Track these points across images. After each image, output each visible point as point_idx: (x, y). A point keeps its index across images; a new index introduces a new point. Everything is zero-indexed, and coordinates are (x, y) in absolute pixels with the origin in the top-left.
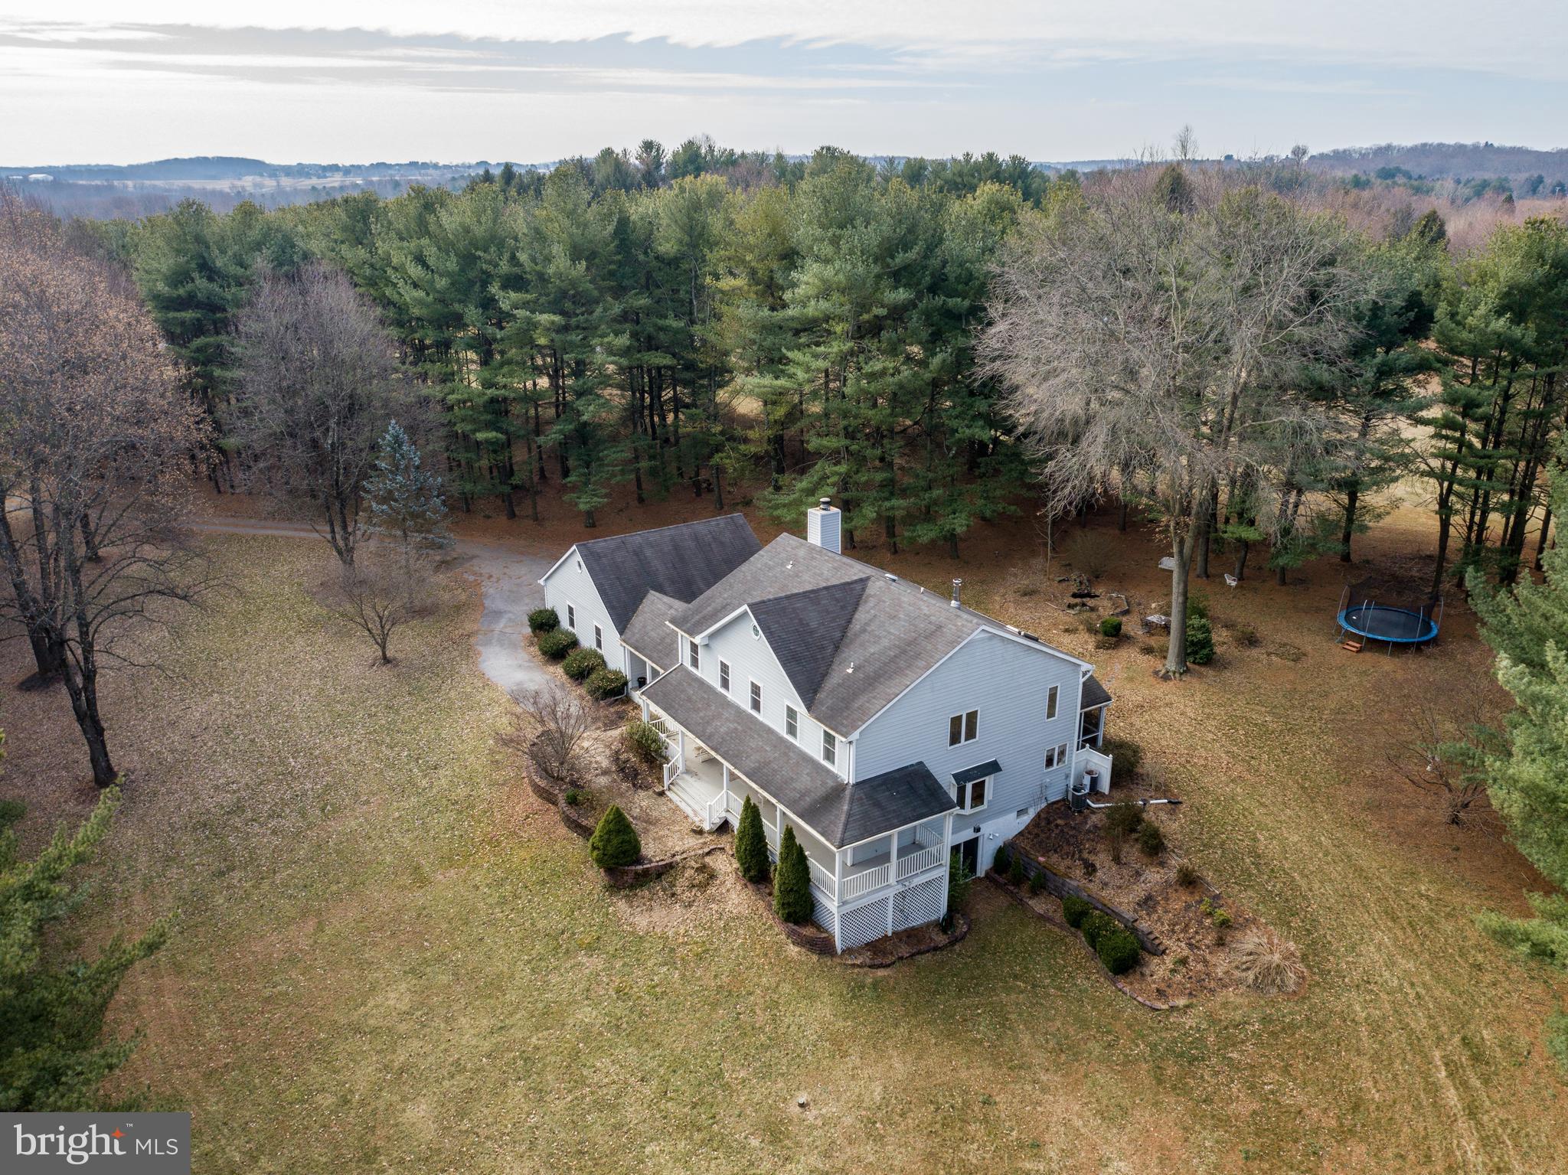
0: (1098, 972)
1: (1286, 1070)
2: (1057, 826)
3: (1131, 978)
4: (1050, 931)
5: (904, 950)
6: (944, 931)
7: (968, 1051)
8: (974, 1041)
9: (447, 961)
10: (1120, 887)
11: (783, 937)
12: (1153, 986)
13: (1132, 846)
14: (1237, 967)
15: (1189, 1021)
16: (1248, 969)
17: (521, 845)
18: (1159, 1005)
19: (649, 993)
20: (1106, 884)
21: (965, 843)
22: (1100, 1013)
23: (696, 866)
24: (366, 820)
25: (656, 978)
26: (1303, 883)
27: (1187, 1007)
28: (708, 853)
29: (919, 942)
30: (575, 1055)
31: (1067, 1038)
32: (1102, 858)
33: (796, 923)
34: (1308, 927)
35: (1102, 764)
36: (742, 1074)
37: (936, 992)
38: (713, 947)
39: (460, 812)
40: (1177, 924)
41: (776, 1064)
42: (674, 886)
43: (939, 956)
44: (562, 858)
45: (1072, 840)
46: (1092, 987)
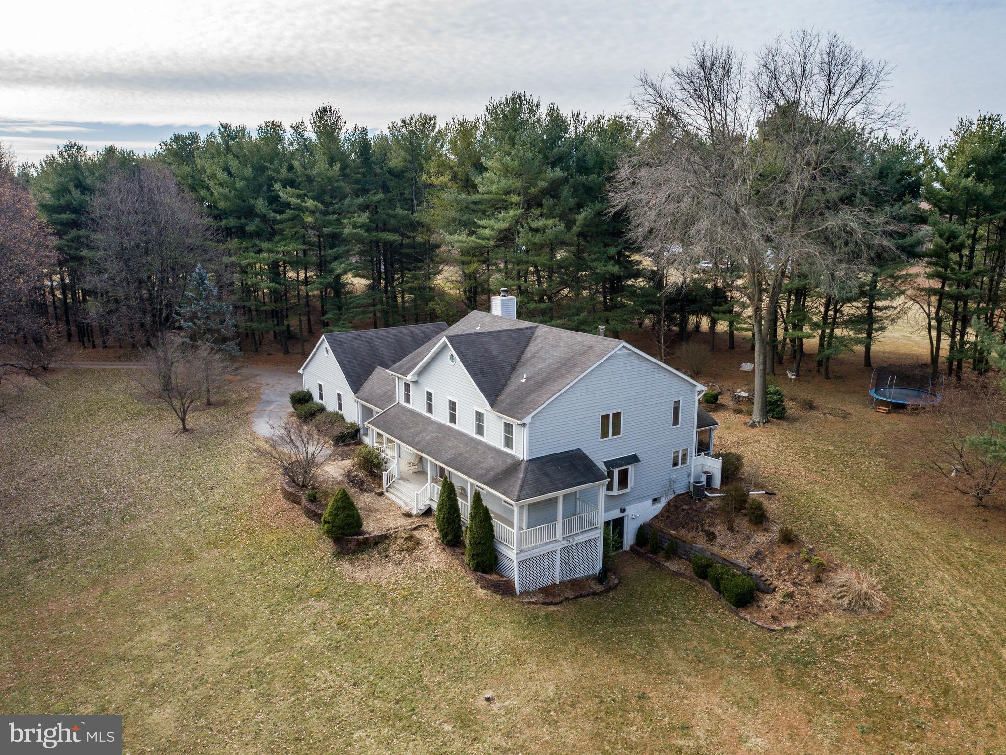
0: (723, 608)
1: (884, 667)
2: (683, 510)
3: (750, 610)
4: (683, 582)
5: (570, 594)
6: (600, 582)
7: (623, 662)
8: (629, 655)
9: (203, 609)
10: (735, 548)
11: (473, 583)
12: (768, 614)
13: (742, 520)
14: (834, 597)
15: (800, 638)
16: (842, 597)
17: (271, 531)
18: (774, 627)
19: (364, 624)
20: (724, 546)
21: (615, 521)
22: (729, 635)
23: (405, 536)
24: (155, 523)
25: (370, 614)
26: (876, 542)
27: (797, 627)
28: (415, 529)
29: (581, 589)
30: (300, 668)
31: (703, 652)
32: (720, 529)
33: (484, 572)
34: (884, 569)
35: (715, 466)
36: (439, 678)
37: (596, 622)
38: (417, 591)
39: (226, 514)
40: (783, 569)
41: (466, 671)
42: (388, 550)
43: (597, 599)
44: (302, 537)
45: (695, 519)
46: (719, 617)
